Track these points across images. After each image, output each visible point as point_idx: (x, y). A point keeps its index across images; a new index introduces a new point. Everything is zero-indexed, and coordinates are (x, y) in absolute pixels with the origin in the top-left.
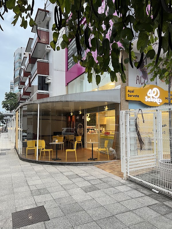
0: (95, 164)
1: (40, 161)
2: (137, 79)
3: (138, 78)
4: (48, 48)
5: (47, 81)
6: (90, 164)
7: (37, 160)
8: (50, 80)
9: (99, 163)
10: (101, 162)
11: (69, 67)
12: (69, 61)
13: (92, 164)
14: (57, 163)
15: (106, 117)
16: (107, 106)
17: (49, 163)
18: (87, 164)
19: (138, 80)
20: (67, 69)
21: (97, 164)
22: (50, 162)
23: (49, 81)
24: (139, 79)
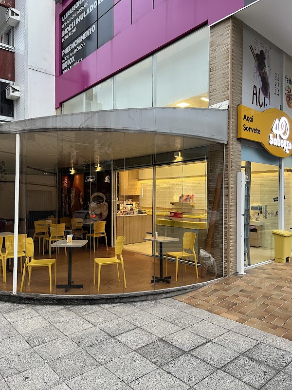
0: (175, 294)
1: (23, 295)
2: (254, 94)
3: (255, 92)
4: (12, 17)
5: (11, 94)
6: (164, 296)
7: (14, 292)
8: (18, 92)
9: (185, 291)
10: (188, 288)
11: (64, 66)
12: (65, 52)
13: (168, 295)
14: (77, 299)
15: (139, 180)
16: (180, 153)
17: (53, 299)
18: (157, 296)
19: (255, 96)
20: (60, 71)
21: (180, 293)
22: (54, 296)
23: (16, 94)
24: (256, 94)
